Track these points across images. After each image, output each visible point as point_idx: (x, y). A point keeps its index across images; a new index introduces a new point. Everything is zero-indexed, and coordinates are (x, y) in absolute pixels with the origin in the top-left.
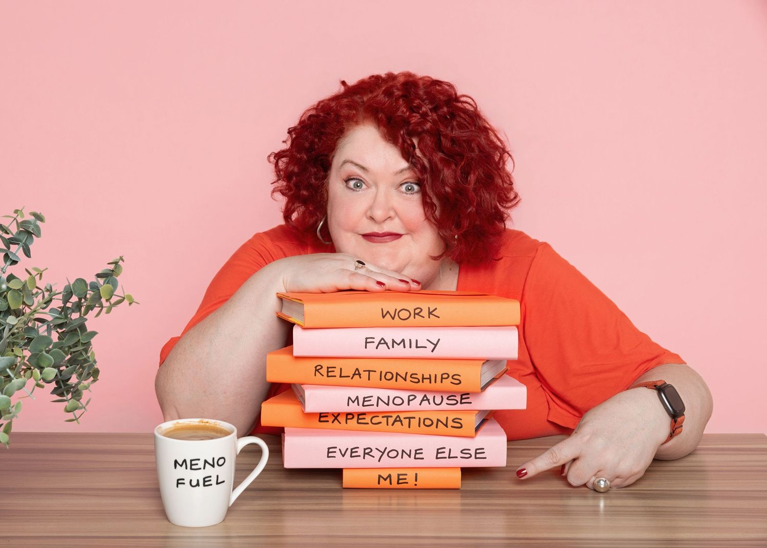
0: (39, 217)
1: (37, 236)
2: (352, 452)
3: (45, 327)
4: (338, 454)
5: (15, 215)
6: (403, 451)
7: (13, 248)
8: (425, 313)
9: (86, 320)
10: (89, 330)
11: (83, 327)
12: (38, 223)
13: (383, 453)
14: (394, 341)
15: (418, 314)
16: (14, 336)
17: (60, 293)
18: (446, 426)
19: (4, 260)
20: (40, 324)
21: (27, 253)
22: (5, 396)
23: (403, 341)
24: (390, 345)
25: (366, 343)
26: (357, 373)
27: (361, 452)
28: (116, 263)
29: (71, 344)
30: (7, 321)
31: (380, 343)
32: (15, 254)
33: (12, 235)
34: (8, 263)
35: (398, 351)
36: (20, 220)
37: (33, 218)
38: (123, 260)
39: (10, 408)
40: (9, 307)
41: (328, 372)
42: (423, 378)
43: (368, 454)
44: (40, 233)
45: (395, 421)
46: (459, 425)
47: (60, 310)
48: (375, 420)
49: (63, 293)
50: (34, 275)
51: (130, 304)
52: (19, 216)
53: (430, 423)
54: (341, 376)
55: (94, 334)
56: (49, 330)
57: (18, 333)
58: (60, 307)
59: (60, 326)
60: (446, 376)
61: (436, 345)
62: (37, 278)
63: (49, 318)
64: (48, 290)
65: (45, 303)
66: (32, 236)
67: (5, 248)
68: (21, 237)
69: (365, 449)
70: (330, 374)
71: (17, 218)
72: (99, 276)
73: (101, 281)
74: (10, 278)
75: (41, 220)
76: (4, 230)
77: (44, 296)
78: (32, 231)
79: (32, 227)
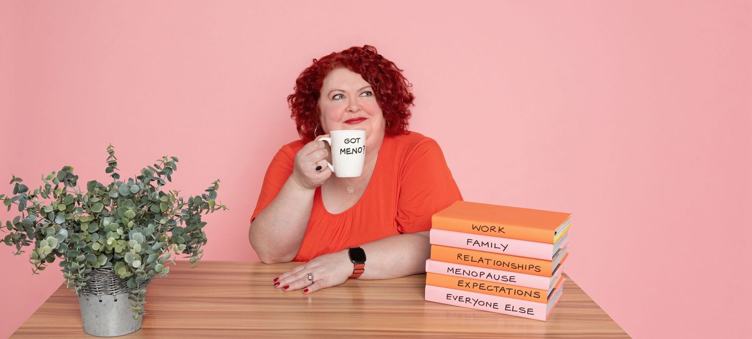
0: (175, 159)
1: (175, 170)
2: (459, 299)
3: (179, 219)
4: (452, 298)
5: (163, 159)
6: (487, 303)
7: (163, 177)
8: (497, 229)
9: (201, 216)
10: (202, 221)
11: (199, 220)
12: (175, 163)
13: (476, 302)
14: (482, 243)
15: (493, 230)
18: (530, 296)
19: (158, 183)
20: (176, 217)
21: (170, 179)
22: (160, 264)
23: (488, 243)
24: (481, 245)
25: (468, 242)
26: (481, 260)
27: (464, 299)
28: (216, 183)
31: (475, 243)
32: (163, 180)
33: (162, 170)
34: (160, 185)
35: (485, 248)
36: (165, 162)
37: (172, 160)
38: (219, 181)
40: (161, 211)
41: (465, 258)
42: (518, 266)
43: (468, 301)
44: (176, 168)
45: (501, 290)
46: (538, 296)
48: (489, 288)
49: (188, 203)
50: (173, 193)
51: (224, 210)
52: (165, 160)
53: (521, 293)
54: (472, 261)
55: (205, 224)
56: (181, 220)
58: (187, 209)
60: (532, 266)
61: (505, 248)
62: (175, 195)
63: (181, 215)
64: (181, 201)
65: (179, 208)
66: (172, 170)
67: (158, 177)
68: (166, 171)
69: (466, 298)
70: (466, 259)
72: (206, 191)
74: (161, 194)
75: (177, 161)
76: (157, 167)
77: (178, 203)
78: (172, 168)
79: (172, 165)
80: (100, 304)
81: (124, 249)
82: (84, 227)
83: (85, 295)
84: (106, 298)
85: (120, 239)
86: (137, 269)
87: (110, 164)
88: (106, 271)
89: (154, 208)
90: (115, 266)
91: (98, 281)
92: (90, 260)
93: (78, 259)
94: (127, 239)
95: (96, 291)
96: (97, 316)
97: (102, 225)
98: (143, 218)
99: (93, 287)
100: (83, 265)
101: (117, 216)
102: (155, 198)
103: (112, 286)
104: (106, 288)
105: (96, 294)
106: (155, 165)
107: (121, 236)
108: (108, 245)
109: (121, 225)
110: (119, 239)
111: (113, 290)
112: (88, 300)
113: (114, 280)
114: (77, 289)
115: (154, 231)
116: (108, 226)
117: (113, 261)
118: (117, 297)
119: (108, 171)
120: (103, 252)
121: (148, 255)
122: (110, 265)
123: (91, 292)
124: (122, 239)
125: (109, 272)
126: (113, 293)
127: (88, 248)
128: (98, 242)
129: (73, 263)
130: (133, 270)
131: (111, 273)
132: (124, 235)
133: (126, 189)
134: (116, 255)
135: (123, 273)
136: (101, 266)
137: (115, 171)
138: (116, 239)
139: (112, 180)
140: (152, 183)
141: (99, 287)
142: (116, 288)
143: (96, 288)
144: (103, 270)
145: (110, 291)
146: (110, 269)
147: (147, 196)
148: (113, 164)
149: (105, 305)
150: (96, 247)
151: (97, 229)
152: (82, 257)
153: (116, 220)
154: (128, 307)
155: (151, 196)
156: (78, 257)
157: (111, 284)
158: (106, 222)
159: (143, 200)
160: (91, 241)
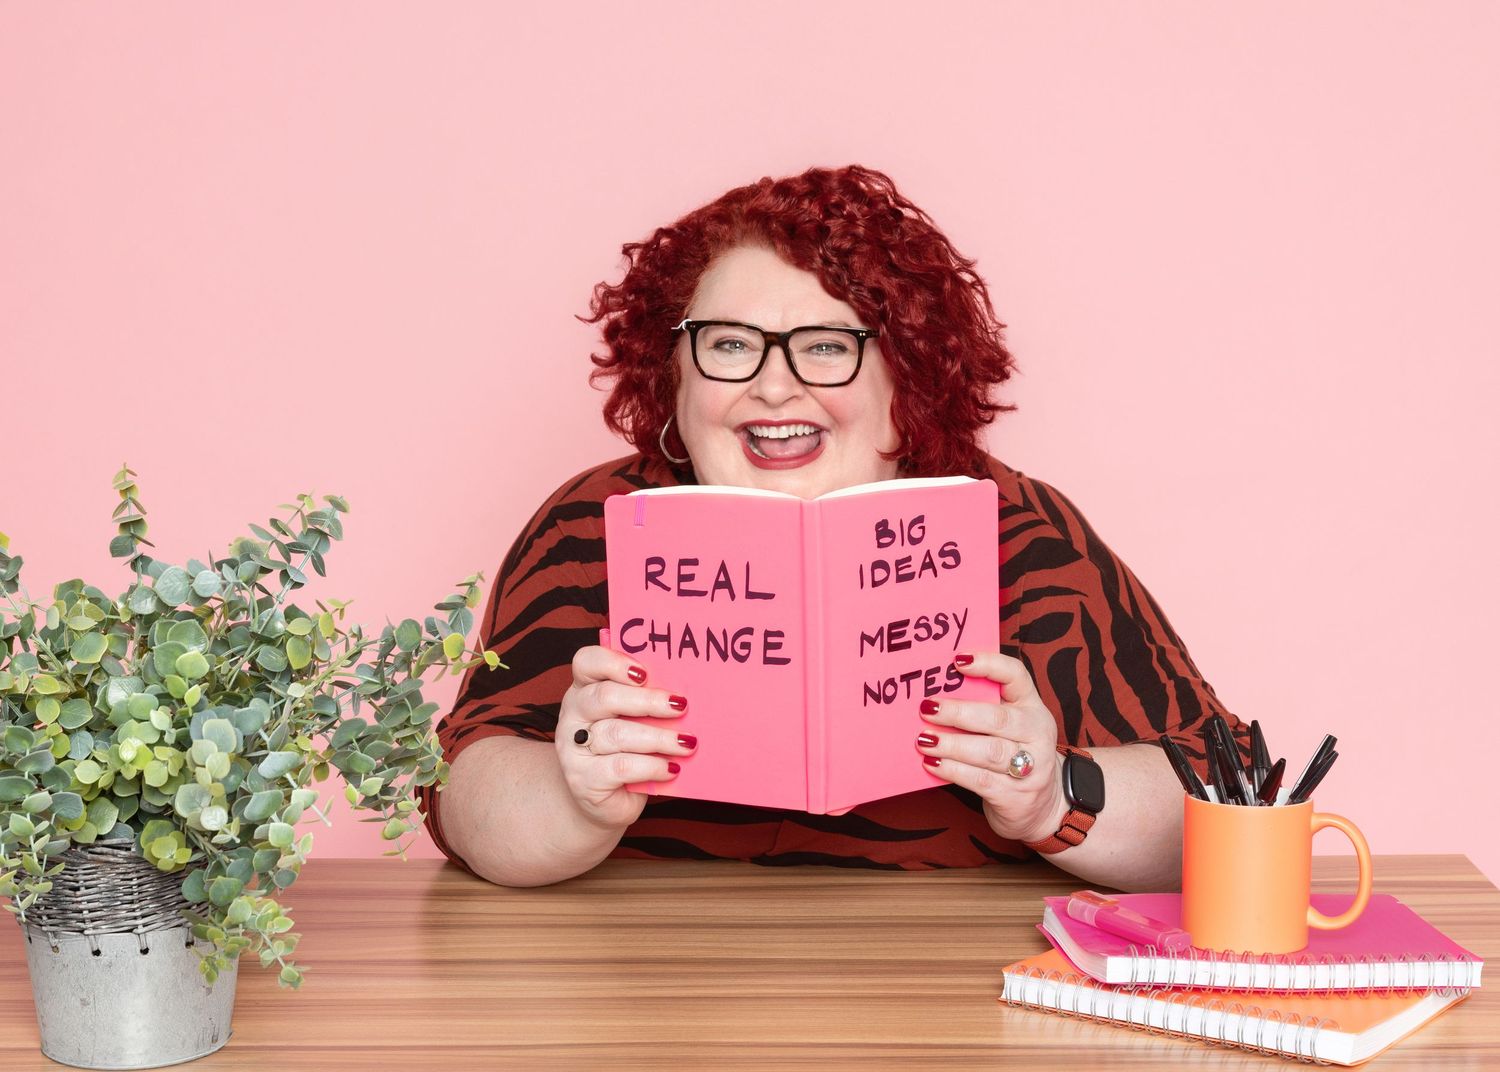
0: (338, 505)
1: (337, 539)
3: (349, 695)
5: (299, 504)
7: (296, 560)
9: (421, 683)
10: (426, 701)
11: (415, 697)
12: (338, 515)
16: (298, 714)
17: (375, 642)
19: (281, 581)
20: (340, 691)
21: (319, 566)
22: (286, 825)
28: (471, 585)
29: (396, 723)
30: (289, 692)
32: (299, 571)
33: (294, 537)
34: (288, 586)
36: (307, 510)
37: (330, 506)
38: (482, 579)
39: (293, 845)
40: (289, 665)
44: (340, 533)
47: (375, 667)
49: (379, 643)
50: (330, 611)
52: (306, 506)
55: (434, 708)
56: (356, 699)
57: (304, 708)
58: (374, 663)
59: (376, 696)
62: (336, 616)
63: (356, 681)
64: (354, 635)
65: (349, 658)
66: (328, 540)
67: (284, 561)
68: (308, 541)
71: (303, 509)
72: (439, 607)
73: (445, 615)
74: (291, 613)
75: (343, 509)
76: (279, 529)
77: (347, 645)
78: (327, 531)
79: (328, 521)
80: (93, 963)
81: (175, 774)
82: (47, 713)
83: (46, 932)
84: (117, 945)
85: (161, 742)
86: (215, 833)
87: (125, 526)
88: (114, 855)
89: (269, 658)
90: (144, 834)
91: (87, 888)
92: (63, 812)
93: (29, 803)
94: (183, 744)
95: (83, 921)
96: (84, 1003)
97: (105, 703)
98: (233, 688)
99: (74, 906)
100: (45, 824)
101: (151, 674)
102: (274, 628)
103: (132, 902)
104: (116, 909)
105: (82, 931)
106: (274, 522)
107: (163, 733)
108: (123, 763)
109: (165, 698)
110: (157, 744)
111: (135, 918)
112: (55, 949)
113: (139, 885)
114: (23, 905)
115: (267, 721)
116: (120, 704)
117: (136, 822)
118: (151, 939)
119: (117, 550)
120: (108, 794)
121: (245, 793)
122: (126, 835)
123: (65, 923)
124: (166, 745)
125: (125, 858)
126: (136, 927)
127: (57, 775)
128: (94, 759)
129: (14, 816)
130: (202, 842)
131: (129, 860)
132: (173, 731)
133: (181, 587)
134: (147, 797)
135: (168, 851)
136: (100, 837)
137: (140, 549)
138: (148, 745)
139: (132, 577)
140: (263, 580)
141: (91, 905)
142: (145, 911)
143: (81, 911)
144: (105, 850)
145: (126, 919)
146: (129, 849)
147: (248, 625)
148: (132, 527)
149: (110, 965)
150: (86, 773)
151: (88, 717)
152: (42, 799)
153: (146, 685)
154: (185, 976)
155: (260, 622)
156: (28, 798)
157: (129, 898)
158: (117, 693)
159: (235, 636)
160: (66, 758)
